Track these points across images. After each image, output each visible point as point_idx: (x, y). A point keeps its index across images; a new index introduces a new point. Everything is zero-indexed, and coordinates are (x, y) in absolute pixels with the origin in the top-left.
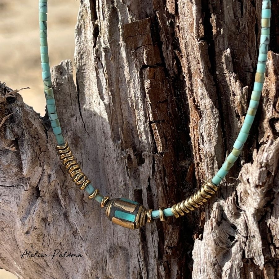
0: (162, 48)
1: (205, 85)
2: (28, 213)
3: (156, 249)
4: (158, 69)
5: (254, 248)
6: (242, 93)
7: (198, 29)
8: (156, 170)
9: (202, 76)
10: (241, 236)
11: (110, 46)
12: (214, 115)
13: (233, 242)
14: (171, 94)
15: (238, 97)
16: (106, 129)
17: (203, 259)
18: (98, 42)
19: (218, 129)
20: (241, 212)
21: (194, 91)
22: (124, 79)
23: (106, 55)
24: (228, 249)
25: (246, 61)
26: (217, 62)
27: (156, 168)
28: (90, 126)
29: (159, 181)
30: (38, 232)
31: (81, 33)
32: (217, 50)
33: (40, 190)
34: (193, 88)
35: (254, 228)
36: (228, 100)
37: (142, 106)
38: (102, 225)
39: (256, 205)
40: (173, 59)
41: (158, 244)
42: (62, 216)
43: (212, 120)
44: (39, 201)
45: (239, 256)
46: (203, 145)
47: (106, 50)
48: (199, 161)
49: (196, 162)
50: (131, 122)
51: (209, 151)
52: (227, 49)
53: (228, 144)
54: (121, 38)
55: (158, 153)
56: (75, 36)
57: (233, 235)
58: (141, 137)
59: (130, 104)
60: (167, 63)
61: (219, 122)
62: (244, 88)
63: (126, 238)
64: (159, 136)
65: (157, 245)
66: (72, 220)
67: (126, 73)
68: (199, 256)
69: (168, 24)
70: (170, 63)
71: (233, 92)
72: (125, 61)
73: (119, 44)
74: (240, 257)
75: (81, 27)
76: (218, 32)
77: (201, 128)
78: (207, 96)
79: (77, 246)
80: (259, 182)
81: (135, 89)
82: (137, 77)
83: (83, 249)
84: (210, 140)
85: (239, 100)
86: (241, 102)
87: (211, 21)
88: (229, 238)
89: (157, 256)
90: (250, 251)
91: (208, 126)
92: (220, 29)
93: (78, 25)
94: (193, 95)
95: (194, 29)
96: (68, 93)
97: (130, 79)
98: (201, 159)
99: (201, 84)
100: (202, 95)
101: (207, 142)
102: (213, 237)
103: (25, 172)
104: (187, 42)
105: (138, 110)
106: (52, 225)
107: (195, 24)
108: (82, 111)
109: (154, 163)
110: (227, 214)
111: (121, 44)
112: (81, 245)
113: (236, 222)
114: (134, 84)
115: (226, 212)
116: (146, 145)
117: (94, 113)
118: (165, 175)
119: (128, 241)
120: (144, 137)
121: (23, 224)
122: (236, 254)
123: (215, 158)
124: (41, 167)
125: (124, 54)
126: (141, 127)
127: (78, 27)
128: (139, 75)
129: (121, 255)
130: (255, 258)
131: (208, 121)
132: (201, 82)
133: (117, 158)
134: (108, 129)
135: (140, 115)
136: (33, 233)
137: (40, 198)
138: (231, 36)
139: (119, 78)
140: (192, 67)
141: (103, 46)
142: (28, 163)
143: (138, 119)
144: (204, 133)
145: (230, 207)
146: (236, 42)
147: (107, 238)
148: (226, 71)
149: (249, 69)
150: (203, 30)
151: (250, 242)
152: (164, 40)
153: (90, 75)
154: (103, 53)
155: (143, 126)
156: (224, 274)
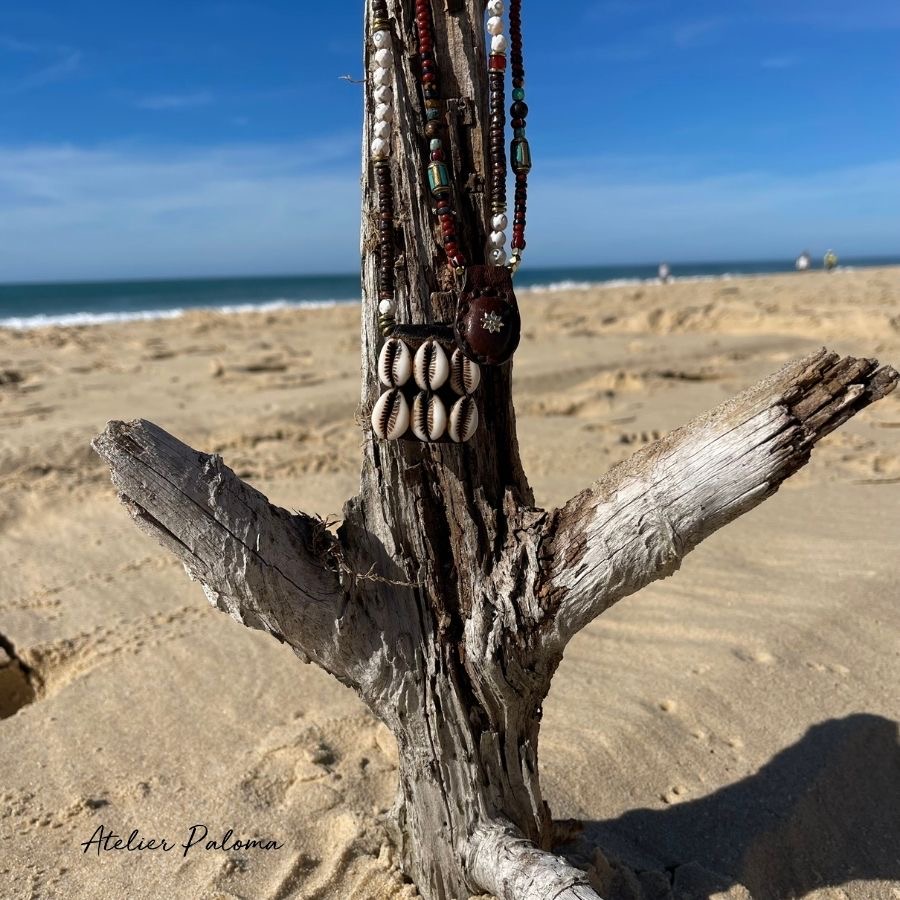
1: (467, 509)
4: (428, 499)
5: (510, 620)
10: (500, 612)
11: (392, 485)
12: (475, 530)
13: (495, 617)
17: (473, 632)
18: (382, 482)
21: (456, 514)
22: (402, 508)
23: (389, 492)
34: (455, 511)
37: (417, 526)
40: (437, 492)
42: (364, 613)
43: (474, 534)
48: (460, 563)
49: (457, 564)
50: (408, 538)
51: (471, 556)
52: (480, 486)
54: (400, 479)
55: (430, 559)
56: (360, 478)
57: (494, 612)
58: (416, 549)
59: (406, 525)
61: (478, 535)
62: (494, 510)
64: (431, 547)
67: (403, 504)
68: (470, 631)
70: (435, 495)
71: (486, 514)
72: (403, 495)
73: (399, 483)
74: (501, 627)
75: (365, 471)
78: (469, 517)
81: (411, 514)
82: (412, 506)
88: (492, 615)
90: (507, 623)
93: (363, 470)
94: (454, 516)
97: (406, 509)
98: (462, 561)
101: (470, 549)
106: (358, 621)
110: (489, 598)
113: (496, 603)
114: (410, 511)
118: (435, 575)
120: (419, 549)
122: (497, 626)
126: (416, 541)
127: (362, 472)
128: (414, 504)
130: (511, 627)
131: (470, 534)
134: (392, 545)
135: (415, 532)
137: (350, 601)
139: (398, 507)
140: (453, 498)
141: (387, 485)
143: (414, 535)
144: (468, 543)
145: (491, 593)
146: (485, 481)
148: (480, 500)
151: (507, 616)
152: (430, 479)
156: (489, 641)
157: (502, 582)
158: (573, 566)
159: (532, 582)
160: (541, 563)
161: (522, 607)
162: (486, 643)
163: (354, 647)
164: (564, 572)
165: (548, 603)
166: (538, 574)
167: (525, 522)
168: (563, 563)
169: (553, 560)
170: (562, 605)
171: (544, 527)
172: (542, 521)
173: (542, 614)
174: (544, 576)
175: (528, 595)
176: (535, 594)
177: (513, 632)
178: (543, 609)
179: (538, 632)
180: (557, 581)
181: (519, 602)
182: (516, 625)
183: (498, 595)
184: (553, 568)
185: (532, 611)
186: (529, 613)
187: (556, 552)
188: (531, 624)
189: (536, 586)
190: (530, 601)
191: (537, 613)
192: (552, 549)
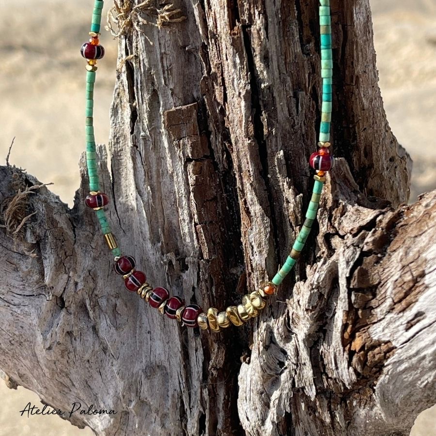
0: (211, 139)
1: (255, 190)
2: (51, 326)
3: (200, 369)
4: (206, 163)
5: (305, 377)
6: (296, 201)
7: (247, 128)
8: (201, 280)
9: (252, 178)
10: (291, 363)
11: (150, 134)
12: (264, 224)
13: (283, 368)
14: (221, 190)
15: (292, 205)
16: (144, 229)
17: (249, 386)
18: (136, 127)
19: (269, 240)
20: (293, 336)
21: (245, 193)
22: (166, 172)
23: (145, 143)
24: (277, 376)
25: (302, 163)
26: (269, 164)
27: (201, 277)
28: (127, 223)
29: (204, 291)
30: (63, 347)
31: (118, 113)
32: (269, 151)
33: (65, 300)
34: (245, 188)
35: (304, 355)
36: (281, 206)
37: (187, 204)
38: (138, 341)
39: (305, 330)
40: (223, 152)
41: (203, 363)
42: (91, 330)
43: (263, 230)
44: (63, 313)
45: (288, 385)
46: (253, 256)
47: (144, 138)
48: (250, 271)
49: (247, 272)
50: (174, 221)
51: (259, 264)
52: (280, 150)
53: (281, 256)
54: (163, 125)
55: (203, 259)
56: (110, 116)
57: (282, 360)
58: (185, 240)
60: (216, 156)
61: (270, 232)
62: (298, 196)
63: (165, 356)
64: (205, 241)
65: (201, 365)
66: (102, 334)
67: (168, 165)
68: (245, 382)
69: (218, 111)
70: (219, 155)
71: (287, 199)
72: (167, 151)
73: (160, 132)
74: (290, 386)
75: (117, 106)
76: (270, 133)
77: (250, 237)
78: (256, 202)
79: (107, 364)
80: (309, 306)
81: (178, 184)
82: (180, 171)
83: (114, 368)
84: (260, 252)
85: (292, 209)
86: (294, 211)
87: (261, 119)
88: (278, 364)
89: (201, 377)
90: (300, 380)
91: (258, 236)
92: (272, 129)
93: (114, 103)
94: (244, 196)
95: (243, 127)
96: (101, 183)
97: (173, 173)
98: (252, 269)
99: (250, 188)
100: (252, 201)
101: (257, 253)
102: (260, 363)
103: (47, 280)
104: (237, 136)
105: (182, 208)
106: (78, 340)
107: (244, 121)
108: (117, 204)
109: (199, 271)
110: (276, 337)
111: (163, 132)
112: (112, 363)
113: (286, 347)
114: (178, 178)
115: (276, 335)
116: (190, 249)
117: (131, 207)
118: (212, 285)
119: (168, 359)
120: (188, 240)
121: (45, 339)
122: (285, 382)
123: (266, 272)
124: (67, 274)
125: (166, 144)
126: (185, 228)
127: (113, 106)
128: (183, 169)
129: (158, 375)
130: (306, 387)
131: (258, 230)
132: (250, 186)
133: (156, 263)
134: (146, 229)
135: (184, 215)
136: (56, 349)
137: (64, 309)
138: (285, 135)
139: (160, 170)
140: (243, 166)
141: (142, 134)
142: (51, 270)
143: (182, 218)
144: (253, 242)
145: (280, 330)
146: (291, 143)
147: (143, 355)
148: (279, 175)
149: (306, 173)
150: (252, 129)
151: (300, 370)
152: (213, 130)
153: (127, 163)
154: (142, 142)
155: (187, 227)
156: (271, 404)
158: (403, 310)
160: (353, 297)
161: (326, 362)
162: (266, 406)
163: (74, 376)
164: (389, 316)
165: (363, 362)
166: (347, 314)
167: (344, 223)
168: (389, 302)
169: (374, 296)
170: (385, 370)
172: (369, 226)
173: (354, 377)
174: (358, 318)
175: (334, 344)
176: (344, 346)
177: (310, 397)
178: (355, 370)
179: (351, 403)
180: (378, 330)
181: (322, 352)
182: (314, 387)
183: (293, 333)
184: (373, 309)
185: (340, 369)
186: (335, 372)
187: (380, 283)
188: (338, 388)
189: (346, 333)
190: (337, 354)
191: (346, 375)
192: (376, 277)
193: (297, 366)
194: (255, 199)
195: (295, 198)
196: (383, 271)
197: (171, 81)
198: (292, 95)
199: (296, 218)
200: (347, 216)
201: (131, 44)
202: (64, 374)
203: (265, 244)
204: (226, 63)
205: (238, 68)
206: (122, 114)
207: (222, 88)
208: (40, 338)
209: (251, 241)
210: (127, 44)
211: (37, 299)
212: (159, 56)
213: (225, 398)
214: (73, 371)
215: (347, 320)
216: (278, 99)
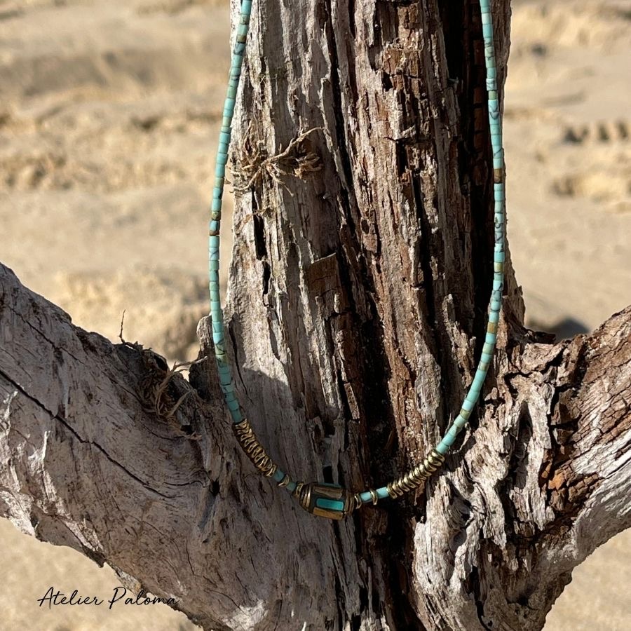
0: (353, 290)
1: (424, 338)
2: (206, 515)
3: (353, 541)
4: (348, 315)
5: (494, 526)
6: (469, 345)
7: (416, 274)
8: (350, 442)
9: (421, 328)
10: (478, 514)
11: (287, 291)
12: (435, 372)
13: (468, 521)
15: (464, 350)
16: (283, 395)
17: (430, 546)
18: (270, 286)
19: (440, 389)
20: (474, 485)
21: (399, 341)
22: (302, 330)
23: (282, 303)
24: (461, 531)
25: (467, 306)
26: (436, 310)
27: (350, 438)
28: (254, 391)
29: (353, 454)
30: (217, 538)
31: (237, 271)
32: (436, 296)
33: (219, 484)
34: (398, 338)
35: (494, 501)
36: (448, 352)
37: (329, 363)
38: (286, 519)
39: (500, 476)
40: (367, 302)
41: (355, 533)
42: (241, 514)
43: (433, 379)
44: (218, 499)
45: (476, 537)
46: (420, 408)
47: (281, 296)
48: (405, 425)
49: (398, 427)
50: (316, 385)
51: (428, 416)
52: (448, 295)
53: (447, 404)
54: (302, 280)
55: (352, 420)
56: (229, 276)
57: (466, 513)
58: (328, 401)
59: (311, 360)
60: (357, 307)
61: (441, 381)
62: (471, 340)
63: (314, 531)
64: (354, 399)
65: (353, 535)
66: (254, 518)
67: (306, 323)
68: (425, 543)
69: (357, 259)
70: (361, 306)
71: (455, 344)
72: (306, 308)
73: (299, 288)
74: (478, 537)
75: (236, 264)
76: (440, 277)
77: (418, 388)
78: (427, 351)
79: (260, 550)
80: (505, 450)
81: (319, 341)
82: (321, 327)
84: (430, 402)
85: (464, 354)
86: (467, 356)
87: (431, 265)
88: (462, 517)
89: (355, 549)
90: (489, 530)
91: (427, 386)
92: (442, 274)
93: (233, 262)
94: (397, 346)
95: (412, 274)
97: (312, 330)
98: (408, 424)
99: (419, 337)
100: (421, 350)
101: (426, 404)
102: (446, 518)
103: (207, 465)
105: (324, 367)
106: (231, 527)
107: (413, 269)
108: (241, 371)
109: (348, 432)
110: (459, 489)
111: (302, 288)
112: (268, 547)
113: (470, 498)
114: (318, 336)
115: (458, 487)
116: (333, 410)
117: (259, 373)
118: (360, 447)
119: (318, 535)
120: (331, 401)
121: (202, 531)
122: (472, 535)
123: (436, 423)
124: (220, 454)
125: (305, 300)
126: (328, 389)
127: (233, 265)
128: (324, 325)
129: (311, 553)
130: (496, 537)
131: (427, 380)
132: (419, 335)
133: (300, 431)
136: (212, 541)
137: (219, 495)
139: (298, 329)
140: (397, 314)
141: (278, 291)
143: (324, 378)
144: (421, 394)
145: (462, 481)
146: (456, 285)
147: (294, 534)
148: (447, 320)
149: (471, 315)
150: (422, 276)
151: (489, 519)
152: (354, 280)
154: (278, 301)
155: (330, 387)
156: (457, 560)
157: (481, 461)
158: (613, 439)
159: (537, 464)
160: (555, 434)
161: (517, 506)
162: (451, 564)
163: (223, 570)
164: (596, 448)
165: (564, 499)
166: (549, 452)
167: (525, 361)
168: (595, 433)
169: (576, 429)
170: (588, 503)
171: (562, 372)
172: (557, 361)
173: (552, 517)
174: (560, 454)
175: (528, 485)
176: (541, 485)
177: (498, 546)
178: (554, 510)
179: (540, 545)
180: (582, 464)
181: (513, 496)
182: (504, 535)
183: (474, 483)
184: (576, 443)
185: (534, 511)
186: (530, 515)
187: (580, 416)
188: (529, 532)
189: (545, 472)
190: (532, 496)
191: (542, 516)
192: (575, 410)
193: (485, 515)
194: (426, 347)
195: (468, 342)
196: (583, 403)
197: (309, 233)
198: (458, 237)
199: (470, 362)
200: (526, 354)
201: (259, 197)
202: (213, 569)
203: (436, 393)
204: (381, 210)
205: (408, 215)
206: (243, 273)
207: (376, 236)
208: (196, 531)
209: (418, 392)
210: (256, 197)
211: (192, 487)
212: (297, 208)
213: (383, 567)
214: (222, 563)
215: (547, 459)
216: (445, 243)
